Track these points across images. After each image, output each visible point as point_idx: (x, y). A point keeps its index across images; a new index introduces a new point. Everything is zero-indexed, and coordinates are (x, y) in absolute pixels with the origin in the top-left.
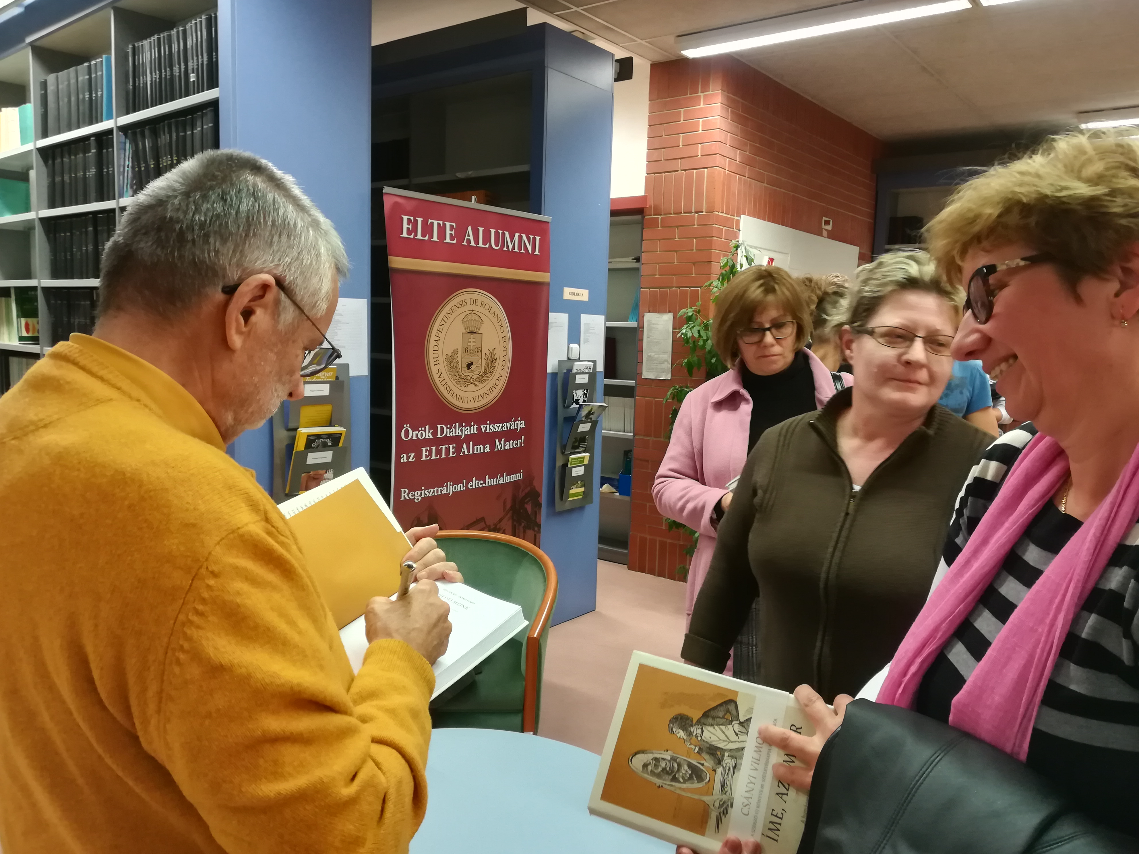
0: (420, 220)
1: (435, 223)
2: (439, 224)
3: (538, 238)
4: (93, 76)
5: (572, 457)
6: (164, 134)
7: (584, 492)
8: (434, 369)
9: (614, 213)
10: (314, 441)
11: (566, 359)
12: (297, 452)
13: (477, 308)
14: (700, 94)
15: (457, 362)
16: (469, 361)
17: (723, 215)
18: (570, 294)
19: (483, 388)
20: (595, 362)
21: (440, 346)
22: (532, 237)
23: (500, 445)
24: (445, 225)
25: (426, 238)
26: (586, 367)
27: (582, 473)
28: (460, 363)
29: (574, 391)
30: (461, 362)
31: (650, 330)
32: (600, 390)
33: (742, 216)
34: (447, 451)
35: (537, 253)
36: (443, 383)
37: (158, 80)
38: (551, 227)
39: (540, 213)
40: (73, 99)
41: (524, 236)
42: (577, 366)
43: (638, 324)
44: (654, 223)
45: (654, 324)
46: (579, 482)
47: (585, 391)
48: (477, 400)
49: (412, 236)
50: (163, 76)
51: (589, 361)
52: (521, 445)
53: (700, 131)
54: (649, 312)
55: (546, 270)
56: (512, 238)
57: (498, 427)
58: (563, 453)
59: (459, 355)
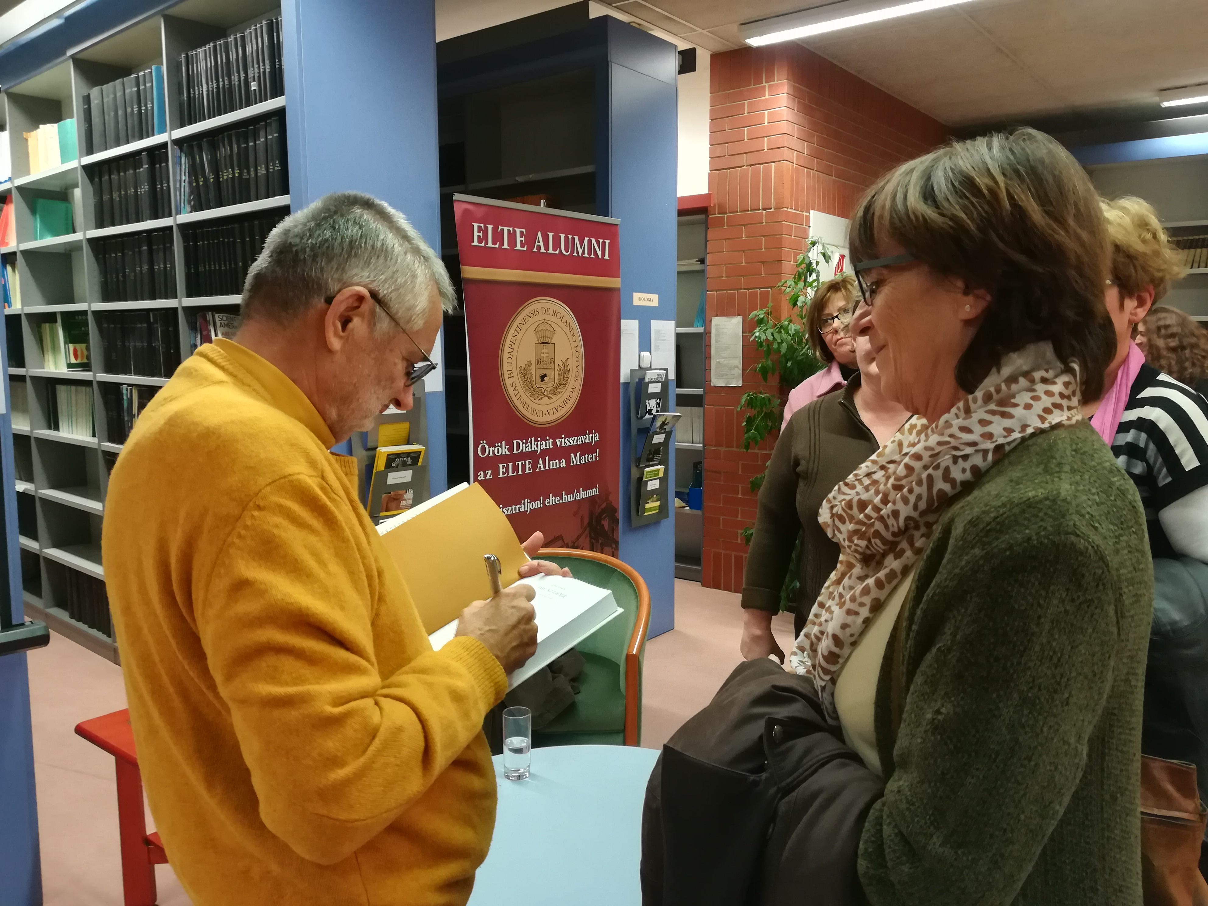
0: (490, 227)
1: (506, 229)
2: (509, 231)
3: (607, 242)
4: (142, 87)
5: (647, 470)
6: (224, 147)
7: (659, 506)
8: (508, 382)
9: (681, 213)
10: (394, 460)
11: (637, 368)
12: (377, 473)
13: (549, 317)
14: (764, 84)
15: (531, 374)
16: (542, 372)
17: (793, 211)
18: (640, 299)
19: (557, 400)
20: (666, 370)
21: (514, 358)
22: (601, 241)
23: (576, 459)
24: (515, 232)
25: (497, 246)
26: (659, 375)
27: (657, 486)
28: (534, 376)
29: (647, 401)
30: (535, 373)
31: (718, 335)
32: (672, 400)
33: (812, 212)
34: (524, 466)
35: (607, 257)
36: (518, 396)
37: (215, 90)
38: (620, 230)
39: (607, 215)
40: (120, 112)
41: (593, 240)
42: (650, 375)
43: (705, 329)
44: (719, 222)
45: (722, 328)
46: (655, 496)
47: (658, 401)
48: (551, 413)
49: (483, 244)
50: (221, 86)
51: (661, 369)
52: (596, 458)
53: (766, 124)
54: (717, 316)
55: (617, 276)
56: (582, 242)
57: (573, 441)
58: (637, 466)
59: (533, 367)
